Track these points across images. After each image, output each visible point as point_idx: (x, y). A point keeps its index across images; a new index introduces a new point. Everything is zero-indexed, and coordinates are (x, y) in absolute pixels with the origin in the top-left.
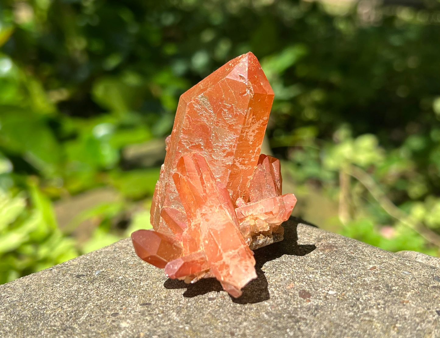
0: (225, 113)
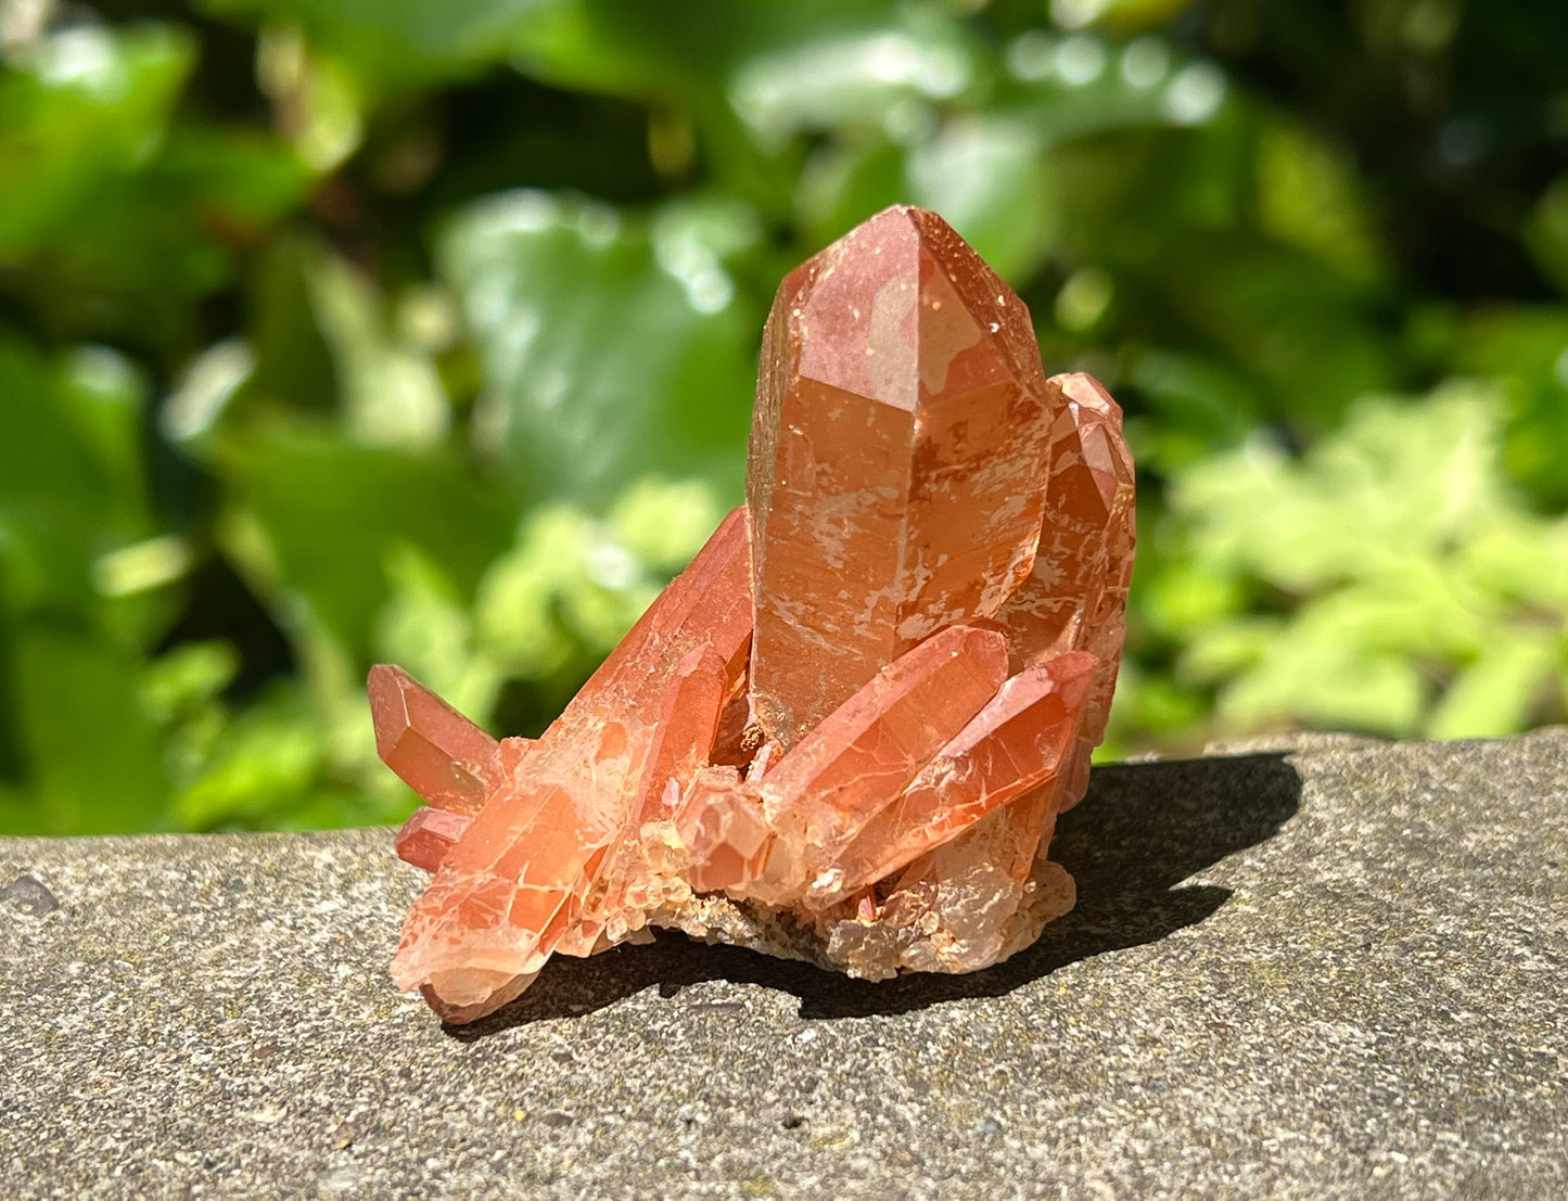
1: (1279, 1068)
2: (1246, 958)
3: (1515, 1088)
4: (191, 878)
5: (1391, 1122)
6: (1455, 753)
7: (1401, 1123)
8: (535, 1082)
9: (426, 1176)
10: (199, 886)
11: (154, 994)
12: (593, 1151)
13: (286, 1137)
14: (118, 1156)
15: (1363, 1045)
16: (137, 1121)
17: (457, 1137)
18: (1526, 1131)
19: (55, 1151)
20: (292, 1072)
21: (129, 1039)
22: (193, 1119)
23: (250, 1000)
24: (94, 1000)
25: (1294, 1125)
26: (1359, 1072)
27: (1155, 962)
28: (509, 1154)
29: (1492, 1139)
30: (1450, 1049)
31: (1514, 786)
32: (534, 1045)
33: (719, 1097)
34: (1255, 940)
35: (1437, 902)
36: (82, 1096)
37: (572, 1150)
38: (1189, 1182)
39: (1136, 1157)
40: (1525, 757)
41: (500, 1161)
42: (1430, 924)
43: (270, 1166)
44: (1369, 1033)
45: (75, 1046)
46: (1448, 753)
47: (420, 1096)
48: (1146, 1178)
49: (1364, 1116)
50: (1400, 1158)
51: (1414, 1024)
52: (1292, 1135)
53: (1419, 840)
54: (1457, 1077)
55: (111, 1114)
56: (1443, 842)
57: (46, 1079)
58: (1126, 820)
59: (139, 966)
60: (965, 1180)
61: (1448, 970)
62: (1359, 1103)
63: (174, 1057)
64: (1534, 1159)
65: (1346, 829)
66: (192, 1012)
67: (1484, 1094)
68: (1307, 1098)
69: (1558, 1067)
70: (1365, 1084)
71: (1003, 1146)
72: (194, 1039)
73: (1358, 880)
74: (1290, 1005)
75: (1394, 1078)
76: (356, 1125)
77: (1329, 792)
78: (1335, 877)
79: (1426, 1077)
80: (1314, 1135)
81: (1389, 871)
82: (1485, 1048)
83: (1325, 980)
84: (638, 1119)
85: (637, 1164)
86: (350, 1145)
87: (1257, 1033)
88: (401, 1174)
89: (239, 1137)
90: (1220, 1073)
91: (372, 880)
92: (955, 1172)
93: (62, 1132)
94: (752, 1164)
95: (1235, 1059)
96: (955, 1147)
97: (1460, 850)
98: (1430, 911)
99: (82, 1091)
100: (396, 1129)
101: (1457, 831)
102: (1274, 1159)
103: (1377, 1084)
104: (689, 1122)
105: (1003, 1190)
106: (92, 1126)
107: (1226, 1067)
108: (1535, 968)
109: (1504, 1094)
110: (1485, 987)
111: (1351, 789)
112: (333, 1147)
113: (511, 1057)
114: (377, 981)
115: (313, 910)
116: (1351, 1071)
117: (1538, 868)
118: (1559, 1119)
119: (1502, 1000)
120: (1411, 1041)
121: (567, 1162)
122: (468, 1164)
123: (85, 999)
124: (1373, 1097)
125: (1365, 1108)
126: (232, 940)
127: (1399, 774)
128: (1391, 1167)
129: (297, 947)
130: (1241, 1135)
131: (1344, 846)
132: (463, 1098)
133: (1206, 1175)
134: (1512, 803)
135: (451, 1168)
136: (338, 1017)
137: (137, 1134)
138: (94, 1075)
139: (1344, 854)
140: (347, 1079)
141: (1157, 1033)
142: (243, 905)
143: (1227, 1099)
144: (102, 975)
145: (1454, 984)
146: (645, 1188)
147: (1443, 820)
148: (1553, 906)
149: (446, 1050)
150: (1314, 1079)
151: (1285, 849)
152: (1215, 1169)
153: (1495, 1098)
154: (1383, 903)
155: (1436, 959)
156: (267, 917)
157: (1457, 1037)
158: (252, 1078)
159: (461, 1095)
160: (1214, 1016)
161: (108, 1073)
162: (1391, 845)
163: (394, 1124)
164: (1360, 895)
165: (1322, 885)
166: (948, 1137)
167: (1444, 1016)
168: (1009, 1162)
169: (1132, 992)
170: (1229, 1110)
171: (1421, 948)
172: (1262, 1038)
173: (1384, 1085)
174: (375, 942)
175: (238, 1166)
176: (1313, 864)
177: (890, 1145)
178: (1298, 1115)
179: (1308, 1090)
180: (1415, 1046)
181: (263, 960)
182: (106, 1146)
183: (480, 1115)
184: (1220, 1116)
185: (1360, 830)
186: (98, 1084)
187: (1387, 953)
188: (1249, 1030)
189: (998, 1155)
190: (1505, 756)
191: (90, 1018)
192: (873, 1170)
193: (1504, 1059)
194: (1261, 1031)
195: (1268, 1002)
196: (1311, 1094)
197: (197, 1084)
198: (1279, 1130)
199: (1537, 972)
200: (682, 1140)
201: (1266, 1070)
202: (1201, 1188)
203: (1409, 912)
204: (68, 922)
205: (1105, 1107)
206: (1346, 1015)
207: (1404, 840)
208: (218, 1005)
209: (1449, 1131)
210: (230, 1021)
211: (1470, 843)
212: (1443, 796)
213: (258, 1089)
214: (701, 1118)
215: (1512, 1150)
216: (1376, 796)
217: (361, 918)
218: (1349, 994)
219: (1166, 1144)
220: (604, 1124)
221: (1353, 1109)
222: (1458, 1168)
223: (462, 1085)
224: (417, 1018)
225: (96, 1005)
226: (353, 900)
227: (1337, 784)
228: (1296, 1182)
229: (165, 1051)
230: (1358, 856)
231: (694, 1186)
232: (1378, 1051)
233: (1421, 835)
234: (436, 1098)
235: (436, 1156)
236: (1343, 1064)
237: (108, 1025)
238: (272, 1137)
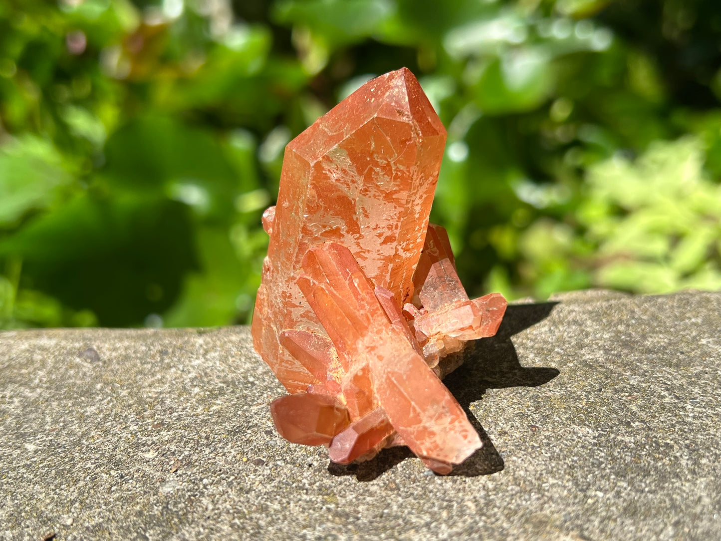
0: (378, 174)
1: (555, 448)
2: (550, 394)
3: (654, 460)
4: (150, 350)
5: (598, 476)
6: (646, 302)
7: (603, 477)
8: (255, 444)
9: (201, 486)
10: (152, 353)
11: (125, 398)
12: (269, 478)
13: (154, 465)
14: (90, 471)
15: (592, 437)
16: (102, 455)
17: (218, 469)
18: (656, 482)
19: (68, 467)
20: (166, 435)
21: (110, 418)
22: (122, 455)
23: (158, 402)
24: (102, 400)
25: (557, 476)
26: (588, 451)
27: (511, 395)
28: (236, 478)
29: (641, 486)
30: (628, 440)
31: (670, 317)
32: (259, 426)
33: (325, 454)
34: (554, 386)
35: (632, 370)
36: (86, 443)
37: (261, 477)
38: (508, 504)
39: (488, 490)
40: (675, 304)
41: (231, 481)
42: (628, 380)
43: (144, 479)
44: (595, 432)
45: (89, 420)
46: (643, 302)
47: (210, 448)
48: (491, 501)
49: (587, 473)
50: (600, 494)
51: (615, 428)
52: (555, 481)
53: (627, 341)
54: (630, 454)
55: (93, 452)
56: (637, 342)
57: (75, 435)
58: (510, 330)
59: (122, 386)
60: (415, 499)
61: (632, 402)
62: (586, 467)
63: (124, 426)
64: (658, 496)
65: (598, 336)
66: (136, 407)
67: (640, 463)
68: (565, 463)
69: (673, 451)
70: (590, 457)
71: (434, 482)
72: (134, 419)
73: (600, 359)
74: (564, 417)
75: (603, 454)
76: (182, 461)
77: (593, 319)
78: (591, 357)
79: (616, 454)
80: (565, 482)
81: (613, 355)
82: (643, 440)
83: (581, 406)
84: (290, 463)
85: (284, 486)
86: (176, 471)
87: (549, 431)
88: (192, 485)
89: (136, 464)
90: (530, 450)
91: (216, 351)
92: (412, 494)
93: (73, 459)
94: (330, 487)
95: (537, 443)
96: (414, 482)
97: (644, 346)
98: (628, 374)
99: (86, 441)
100: (196, 464)
101: (644, 337)
102: (546, 493)
103: (595, 457)
104: (310, 465)
105: (429, 505)
106: (85, 456)
107: (533, 447)
108: (669, 402)
109: (649, 463)
110: (647, 410)
111: (602, 317)
112: (170, 471)
113: (249, 431)
114: (208, 395)
115: (192, 364)
116: (585, 450)
117: (676, 354)
118: (671, 476)
119: (654, 417)
120: (612, 436)
121: (257, 483)
122: (219, 482)
123: (100, 400)
124: (593, 464)
125: (588, 469)
126: (159, 376)
127: (622, 311)
128: (596, 498)
129: (182, 379)
130: (534, 481)
131: (596, 343)
132: (226, 450)
133: (516, 501)
134: (668, 324)
135: (211, 484)
136: (189, 411)
137: (100, 461)
138: (93, 433)
139: (596, 347)
140: (185, 439)
141: (507, 430)
142: (167, 361)
143: (531, 463)
144: (108, 390)
145: (634, 408)
146: (284, 497)
147: (639, 332)
148: (680, 372)
149: (226, 427)
150: (569, 454)
151: (572, 344)
152: (520, 497)
153: (645, 465)
154: (609, 369)
155: (628, 396)
156: (174, 366)
157: (632, 434)
158: (149, 437)
159: (226, 448)
160: (531, 422)
161: (98, 433)
162: (616, 343)
163: (196, 461)
164: (600, 366)
165: (585, 361)
166: (412, 477)
167: (628, 424)
168: (435, 490)
169: (500, 409)
170: (531, 468)
171: (622, 391)
172: (550, 433)
173: (598, 457)
174: (212, 378)
175: (132, 479)
176: (583, 352)
177: (388, 480)
178: (560, 471)
179: (565, 459)
180: (614, 438)
181: (168, 385)
182: (87, 466)
183: (229, 459)
184: (526, 471)
185: (604, 336)
186: (93, 437)
187: (608, 393)
188: (545, 429)
189: (431, 487)
190: (667, 304)
191: (98, 408)
192: (378, 492)
193: (651, 446)
194: (550, 430)
195: (555, 415)
196: (566, 461)
197: (129, 439)
198: (550, 479)
199: (670, 403)
200: (305, 474)
201: (549, 449)
202: (512, 507)
203: (620, 374)
204: (103, 366)
205: (479, 465)
206: (587, 423)
207: (622, 341)
208: (146, 404)
209: (623, 481)
210: (149, 411)
211: (648, 343)
212: (640, 321)
213: (151, 442)
214: (315, 464)
215: (649, 492)
216: (612, 321)
217: (208, 367)
218: (589, 412)
219: (502, 484)
220: (277, 465)
221: (583, 469)
222: (625, 500)
223: (227, 444)
224: (219, 412)
225: (103, 402)
226: (207, 360)
227: (596, 316)
228: (553, 505)
229: (121, 423)
230: (602, 348)
231: (305, 497)
232: (598, 440)
233: (629, 339)
234: (215, 449)
235: (207, 478)
236: (583, 447)
237: (105, 411)
238: (149, 465)
